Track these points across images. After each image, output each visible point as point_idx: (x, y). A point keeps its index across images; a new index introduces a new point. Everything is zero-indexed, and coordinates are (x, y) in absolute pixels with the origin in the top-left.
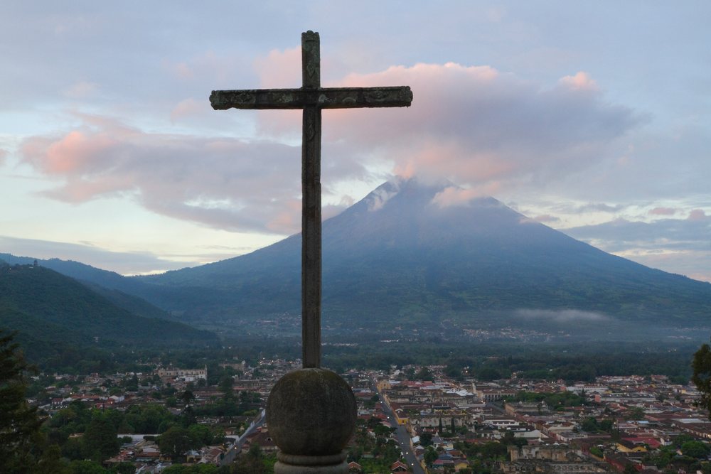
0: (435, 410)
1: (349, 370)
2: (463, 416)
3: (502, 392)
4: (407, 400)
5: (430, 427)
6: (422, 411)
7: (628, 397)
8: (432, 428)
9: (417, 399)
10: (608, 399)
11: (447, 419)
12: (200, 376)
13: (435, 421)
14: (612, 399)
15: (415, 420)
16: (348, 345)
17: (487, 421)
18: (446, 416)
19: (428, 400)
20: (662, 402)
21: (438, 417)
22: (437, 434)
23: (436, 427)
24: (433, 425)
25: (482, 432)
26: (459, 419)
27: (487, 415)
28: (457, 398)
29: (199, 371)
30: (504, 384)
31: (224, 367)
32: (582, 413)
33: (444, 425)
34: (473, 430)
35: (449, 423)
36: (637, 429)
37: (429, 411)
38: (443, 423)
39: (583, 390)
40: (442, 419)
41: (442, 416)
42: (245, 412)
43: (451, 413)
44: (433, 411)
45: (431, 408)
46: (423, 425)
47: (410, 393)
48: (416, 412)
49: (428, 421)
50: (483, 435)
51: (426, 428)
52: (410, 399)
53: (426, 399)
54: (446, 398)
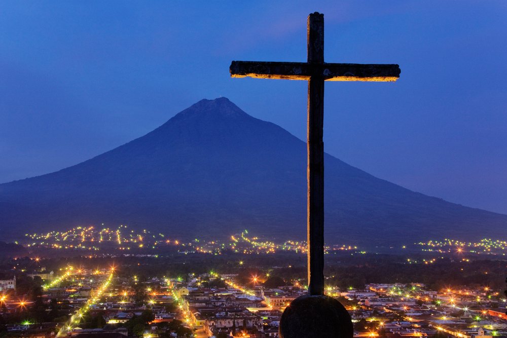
0: (229, 313)
1: (151, 279)
2: (254, 318)
3: (286, 297)
4: (204, 304)
5: (225, 328)
6: (217, 314)
7: (392, 301)
8: (227, 329)
9: (213, 303)
10: (376, 303)
11: (240, 321)
12: (9, 286)
13: (229, 322)
14: (379, 303)
15: (212, 322)
16: (149, 255)
17: (274, 322)
18: (239, 318)
19: (223, 304)
20: (421, 306)
21: (232, 319)
22: (231, 333)
23: (230, 328)
24: (228, 325)
25: (269, 332)
26: (250, 320)
27: (273, 317)
28: (248, 302)
29: (7, 282)
30: (287, 289)
31: (33, 277)
32: (354, 315)
33: (237, 326)
34: (262, 330)
35: (241, 324)
36: (400, 329)
37: (223, 314)
38: (236, 324)
39: (355, 295)
40: (236, 321)
41: (235, 318)
42: (56, 319)
43: (243, 315)
44: (227, 314)
45: (225, 311)
46: (219, 326)
47: (206, 298)
48: (213, 315)
49: (223, 322)
50: (270, 334)
51: (222, 328)
52: (206, 304)
53: (221, 303)
54: (238, 302)
